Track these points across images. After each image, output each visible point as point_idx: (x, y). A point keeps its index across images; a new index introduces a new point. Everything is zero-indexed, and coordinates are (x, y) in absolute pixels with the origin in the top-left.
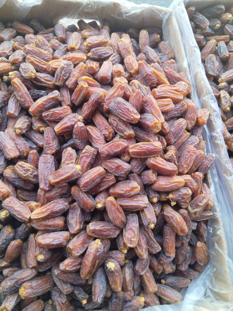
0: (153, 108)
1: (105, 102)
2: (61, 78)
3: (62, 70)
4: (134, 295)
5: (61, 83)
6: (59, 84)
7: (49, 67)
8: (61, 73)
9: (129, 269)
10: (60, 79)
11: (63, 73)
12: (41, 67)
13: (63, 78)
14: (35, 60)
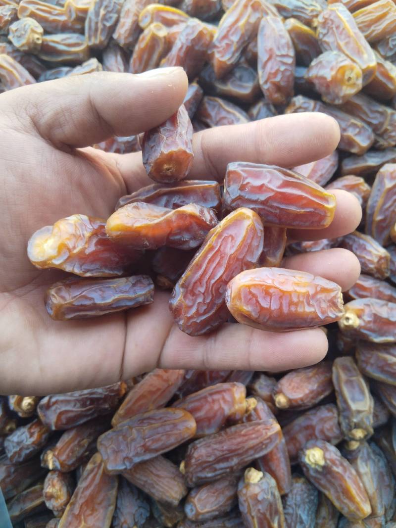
0: (341, 33)
1: (215, 46)
2: (100, 26)
3: (100, 8)
4: (386, 522)
5: (103, 38)
6: (97, 42)
7: (70, 11)
8: (97, 14)
9: (367, 465)
10: (96, 30)
11: (102, 12)
12: (54, 21)
13: (104, 25)
14: (38, 9)
